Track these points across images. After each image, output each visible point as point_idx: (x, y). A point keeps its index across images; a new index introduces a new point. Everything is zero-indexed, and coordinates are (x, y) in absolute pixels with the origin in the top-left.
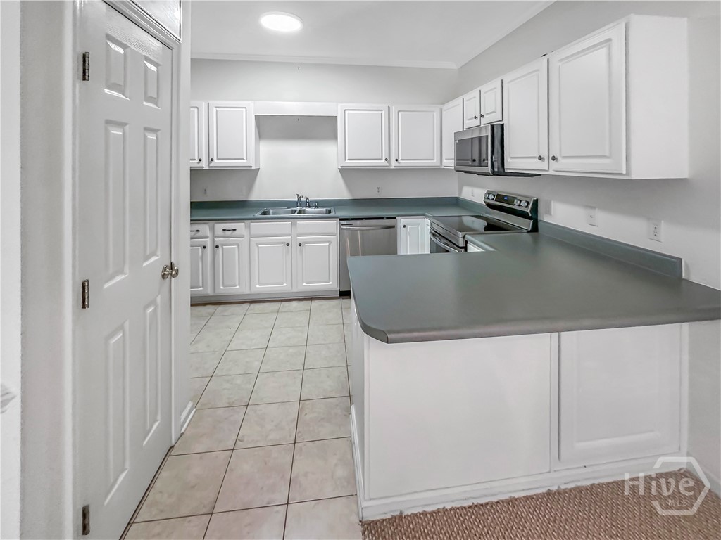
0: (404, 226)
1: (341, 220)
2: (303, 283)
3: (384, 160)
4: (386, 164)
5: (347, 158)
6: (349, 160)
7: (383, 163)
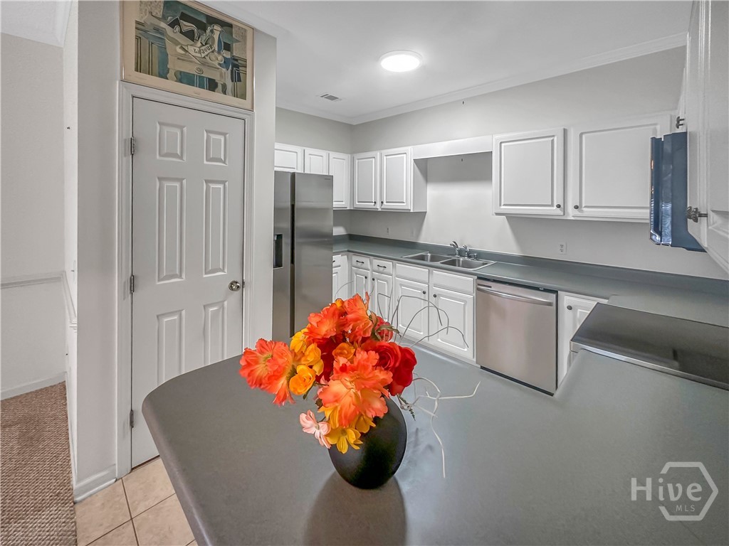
0: (570, 308)
1: (479, 278)
2: (438, 338)
3: (555, 207)
4: (559, 212)
5: (502, 204)
6: (505, 205)
7: (553, 211)
